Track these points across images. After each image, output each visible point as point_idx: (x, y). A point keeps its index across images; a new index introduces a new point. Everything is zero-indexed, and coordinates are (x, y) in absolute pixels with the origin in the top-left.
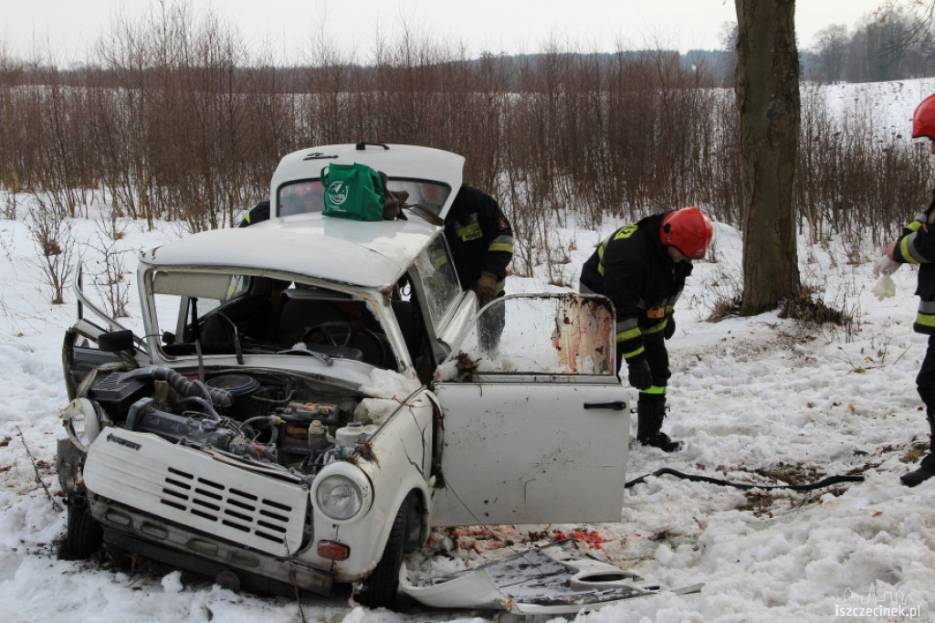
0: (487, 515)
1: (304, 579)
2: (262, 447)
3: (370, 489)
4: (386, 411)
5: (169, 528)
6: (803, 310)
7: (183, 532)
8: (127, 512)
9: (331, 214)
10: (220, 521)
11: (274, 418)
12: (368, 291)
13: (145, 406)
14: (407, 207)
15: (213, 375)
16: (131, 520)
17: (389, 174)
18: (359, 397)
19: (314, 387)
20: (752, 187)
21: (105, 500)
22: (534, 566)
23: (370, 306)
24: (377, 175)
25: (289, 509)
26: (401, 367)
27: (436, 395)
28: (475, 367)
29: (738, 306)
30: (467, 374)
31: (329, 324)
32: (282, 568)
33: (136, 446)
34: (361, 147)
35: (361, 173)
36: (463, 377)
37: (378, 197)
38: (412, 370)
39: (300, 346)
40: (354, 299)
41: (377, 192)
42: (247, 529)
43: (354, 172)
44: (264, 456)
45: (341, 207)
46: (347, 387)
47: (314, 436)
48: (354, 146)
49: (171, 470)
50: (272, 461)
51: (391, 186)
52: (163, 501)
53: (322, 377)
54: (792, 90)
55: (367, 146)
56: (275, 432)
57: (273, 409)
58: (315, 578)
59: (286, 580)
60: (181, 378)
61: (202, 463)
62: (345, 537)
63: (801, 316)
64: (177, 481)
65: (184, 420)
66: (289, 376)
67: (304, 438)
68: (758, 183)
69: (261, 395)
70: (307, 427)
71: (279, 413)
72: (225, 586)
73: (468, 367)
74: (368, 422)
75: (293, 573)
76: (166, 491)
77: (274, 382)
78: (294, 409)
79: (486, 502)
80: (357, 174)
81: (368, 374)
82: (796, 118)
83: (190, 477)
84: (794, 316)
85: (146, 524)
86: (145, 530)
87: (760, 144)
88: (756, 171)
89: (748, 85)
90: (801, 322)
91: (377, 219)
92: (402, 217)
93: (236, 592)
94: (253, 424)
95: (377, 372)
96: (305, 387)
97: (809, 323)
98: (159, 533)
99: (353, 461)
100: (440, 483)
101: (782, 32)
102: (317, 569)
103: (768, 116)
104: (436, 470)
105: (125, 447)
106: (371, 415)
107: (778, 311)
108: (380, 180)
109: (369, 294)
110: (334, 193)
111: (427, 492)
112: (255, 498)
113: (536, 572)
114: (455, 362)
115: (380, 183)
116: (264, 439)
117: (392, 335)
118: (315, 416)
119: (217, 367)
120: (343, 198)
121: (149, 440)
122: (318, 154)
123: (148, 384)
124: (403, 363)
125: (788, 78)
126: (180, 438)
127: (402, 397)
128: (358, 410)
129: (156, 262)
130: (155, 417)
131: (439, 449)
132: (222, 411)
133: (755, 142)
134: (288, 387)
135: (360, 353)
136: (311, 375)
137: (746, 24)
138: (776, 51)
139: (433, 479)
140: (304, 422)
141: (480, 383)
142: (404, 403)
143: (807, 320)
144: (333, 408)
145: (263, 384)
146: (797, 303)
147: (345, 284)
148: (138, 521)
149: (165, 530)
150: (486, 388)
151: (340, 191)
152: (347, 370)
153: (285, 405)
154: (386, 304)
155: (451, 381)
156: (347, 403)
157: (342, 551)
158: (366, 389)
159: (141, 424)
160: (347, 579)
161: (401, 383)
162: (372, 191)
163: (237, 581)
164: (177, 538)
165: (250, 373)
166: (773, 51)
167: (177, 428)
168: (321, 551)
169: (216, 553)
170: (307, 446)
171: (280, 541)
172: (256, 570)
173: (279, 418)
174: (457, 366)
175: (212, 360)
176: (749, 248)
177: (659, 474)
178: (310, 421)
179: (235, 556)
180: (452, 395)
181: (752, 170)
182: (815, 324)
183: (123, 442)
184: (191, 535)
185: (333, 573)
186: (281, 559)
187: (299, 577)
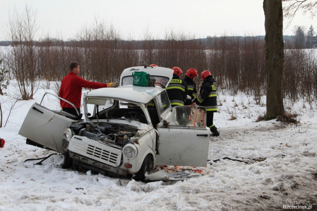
0: (171, 163)
1: (121, 172)
2: (112, 141)
3: (137, 150)
4: (143, 133)
5: (89, 160)
6: (284, 119)
7: (92, 161)
8: (78, 156)
9: (135, 85)
10: (100, 158)
11: (115, 134)
12: (141, 104)
13: (84, 130)
14: (156, 83)
15: (101, 124)
16: (79, 158)
17: (151, 74)
18: (137, 130)
19: (126, 128)
20: (269, 81)
21: (73, 153)
22: (180, 174)
23: (141, 108)
24: (147, 75)
25: (117, 155)
26: (149, 123)
27: (157, 131)
28: (168, 124)
29: (265, 118)
30: (166, 126)
31: (131, 112)
32: (115, 170)
33: (81, 139)
34: (145, 67)
35: (143, 74)
36: (165, 126)
37: (147, 80)
38: (151, 124)
39: (123, 117)
40: (137, 106)
41: (147, 79)
42: (107, 160)
43: (141, 73)
44: (112, 143)
45: (137, 83)
46: (134, 128)
47: (125, 139)
48: (144, 67)
49: (89, 145)
50: (114, 144)
51: (151, 78)
52: (87, 153)
53: (128, 125)
54: (282, 52)
55: (147, 67)
56: (115, 138)
57: (115, 132)
58: (123, 172)
59: (116, 173)
60: (93, 124)
61: (97, 144)
62: (131, 162)
63: (283, 121)
64: (91, 147)
65: (93, 134)
66: (120, 125)
67: (123, 140)
68: (271, 80)
69: (113, 129)
70: (123, 137)
71: (117, 133)
72: (102, 174)
73: (166, 124)
74: (139, 136)
75: (118, 171)
76: (88, 150)
77: (116, 126)
78: (121, 133)
79: (170, 159)
80: (142, 74)
81: (140, 125)
82: (282, 61)
83: (94, 147)
84: (281, 121)
85: (83, 159)
86: (83, 160)
87: (271, 68)
88: (270, 76)
89: (268, 50)
90: (283, 122)
91: (147, 86)
92: (154, 86)
93: (104, 175)
94: (110, 136)
95: (142, 124)
96: (123, 127)
97: (285, 123)
98: (86, 161)
99: (133, 144)
100: (158, 153)
101: (278, 35)
102: (124, 170)
103: (274, 60)
104: (157, 150)
105: (78, 140)
106: (139, 134)
107: (276, 119)
108: (148, 76)
109: (141, 105)
110: (136, 79)
111: (154, 155)
112: (109, 152)
113: (181, 175)
114: (163, 122)
115: (148, 77)
116: (113, 139)
117: (146, 115)
118: (126, 134)
119: (102, 122)
120: (138, 80)
121: (84, 138)
122: (133, 69)
123: (84, 125)
124: (149, 122)
125: (280, 49)
126: (92, 138)
127: (148, 130)
128: (137, 133)
129: (88, 95)
130: (86, 133)
131: (158, 145)
132: (102, 132)
133: (270, 68)
134: (119, 127)
135: (138, 120)
136: (125, 124)
137: (268, 32)
138: (276, 41)
139: (156, 152)
140: (123, 136)
141: (169, 128)
142: (148, 132)
143: (285, 122)
144: (130, 133)
145: (113, 127)
146: (282, 117)
147: (135, 102)
148: (81, 158)
149: (88, 160)
150: (171, 130)
151: (137, 79)
152: (135, 123)
153: (118, 132)
154: (146, 107)
155: (162, 127)
156: (134, 131)
157: (130, 166)
158: (139, 128)
159: (83, 134)
160: (131, 173)
161: (148, 127)
162: (146, 79)
163: (105, 173)
164: (90, 162)
165: (110, 124)
166: (275, 40)
167: (91, 136)
168: (125, 166)
169: (99, 166)
170: (123, 142)
171: (115, 163)
172: (109, 170)
173: (116, 135)
174: (163, 123)
175: (100, 121)
176: (268, 100)
177: (224, 159)
178: (124, 135)
179: (104, 167)
180: (161, 131)
181: (269, 76)
182: (287, 123)
183: (78, 139)
184: (94, 161)
185: (128, 171)
186: (115, 168)
187: (119, 172)
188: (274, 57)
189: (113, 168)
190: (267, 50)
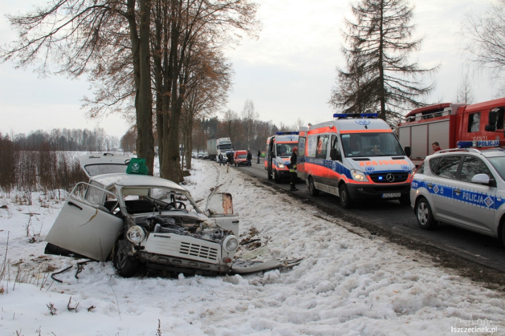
1: (222, 269)
4: (212, 224)
5: (182, 260)
7: (186, 261)
8: (167, 257)
10: (198, 256)
16: (168, 260)
21: (158, 255)
25: (216, 250)
32: (216, 267)
33: (169, 237)
42: (206, 257)
46: (194, 219)
49: (182, 243)
52: (180, 252)
58: (225, 268)
59: (218, 270)
62: (230, 256)
64: (185, 245)
72: (199, 275)
73: (210, 213)
75: (219, 268)
76: (181, 249)
83: (189, 244)
85: (173, 260)
86: (173, 262)
98: (178, 262)
102: (223, 266)
105: (163, 238)
109: (187, 193)
110: (134, 167)
112: (208, 248)
120: (137, 168)
121: (173, 235)
130: (166, 229)
148: (171, 260)
149: (180, 261)
157: (229, 260)
159: (162, 231)
163: (202, 273)
164: (184, 263)
168: (224, 261)
169: (197, 266)
171: (215, 259)
179: (202, 266)
184: (189, 261)
186: (215, 265)
187: (221, 269)
188: (148, 150)
189: (213, 265)
190: (141, 144)
